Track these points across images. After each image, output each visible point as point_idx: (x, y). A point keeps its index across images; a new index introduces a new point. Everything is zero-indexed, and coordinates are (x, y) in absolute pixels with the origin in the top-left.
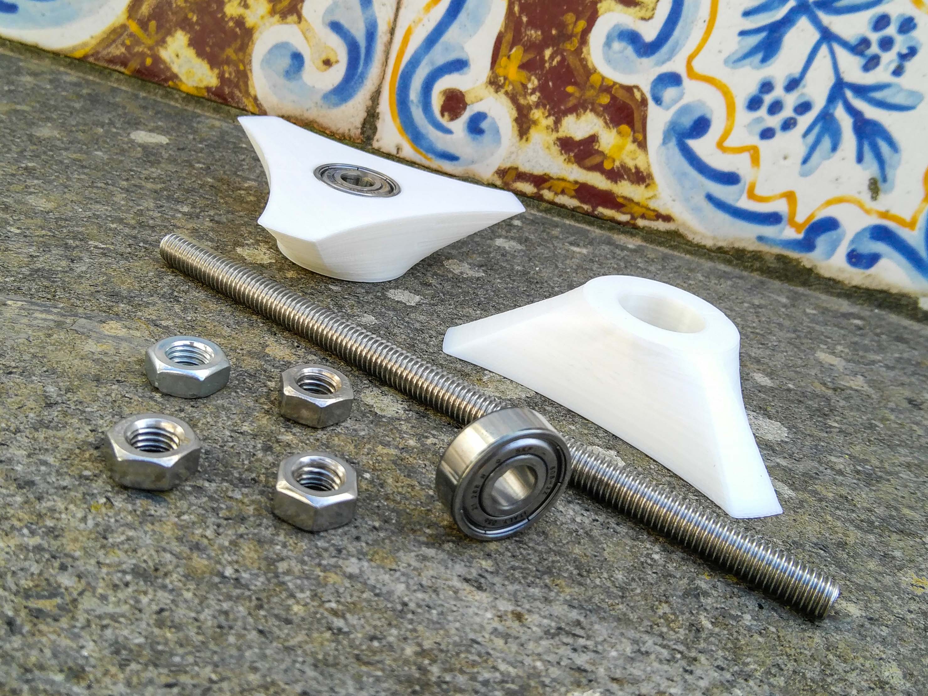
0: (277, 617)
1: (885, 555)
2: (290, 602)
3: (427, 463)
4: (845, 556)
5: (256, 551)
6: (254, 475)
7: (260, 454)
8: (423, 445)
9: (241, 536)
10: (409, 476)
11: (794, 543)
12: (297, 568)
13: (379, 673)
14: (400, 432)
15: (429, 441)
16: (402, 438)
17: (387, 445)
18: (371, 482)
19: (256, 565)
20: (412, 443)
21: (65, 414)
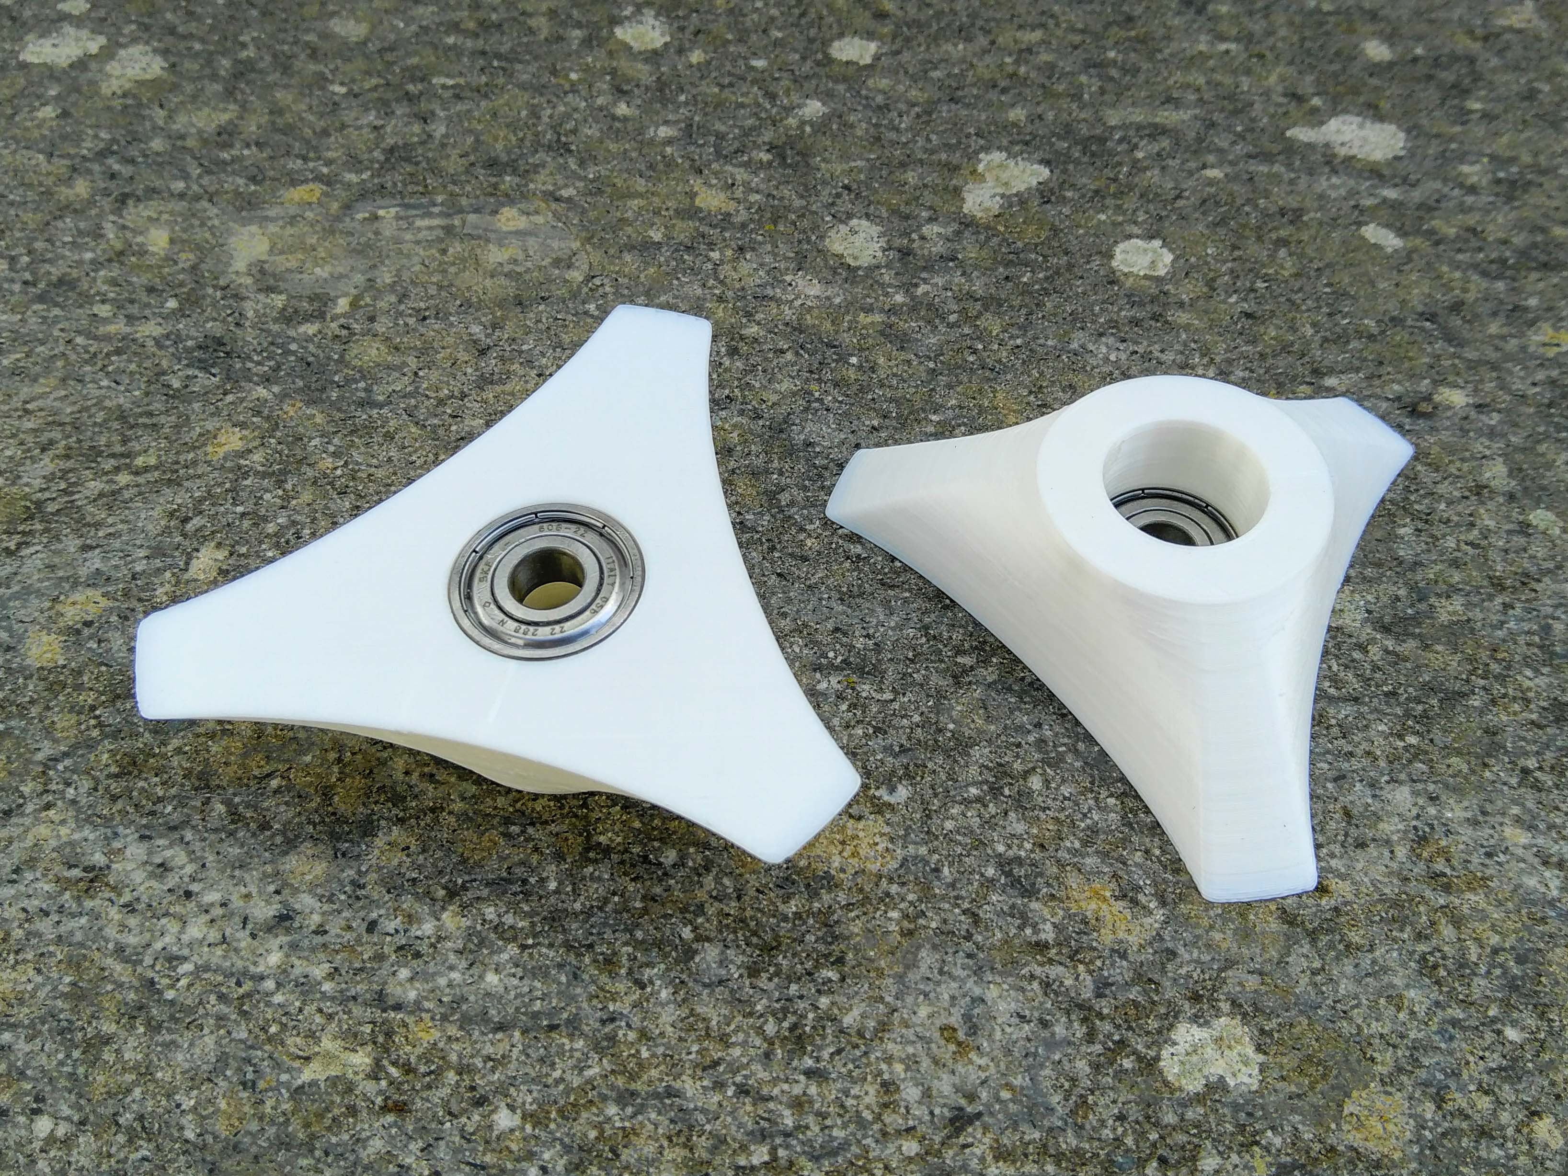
1: (1516, 308)
2: (802, 536)
4: (1459, 322)
8: (913, 298)
11: (1392, 319)
13: (907, 594)
17: (869, 310)
18: (860, 367)
20: (899, 298)
21: (502, 359)
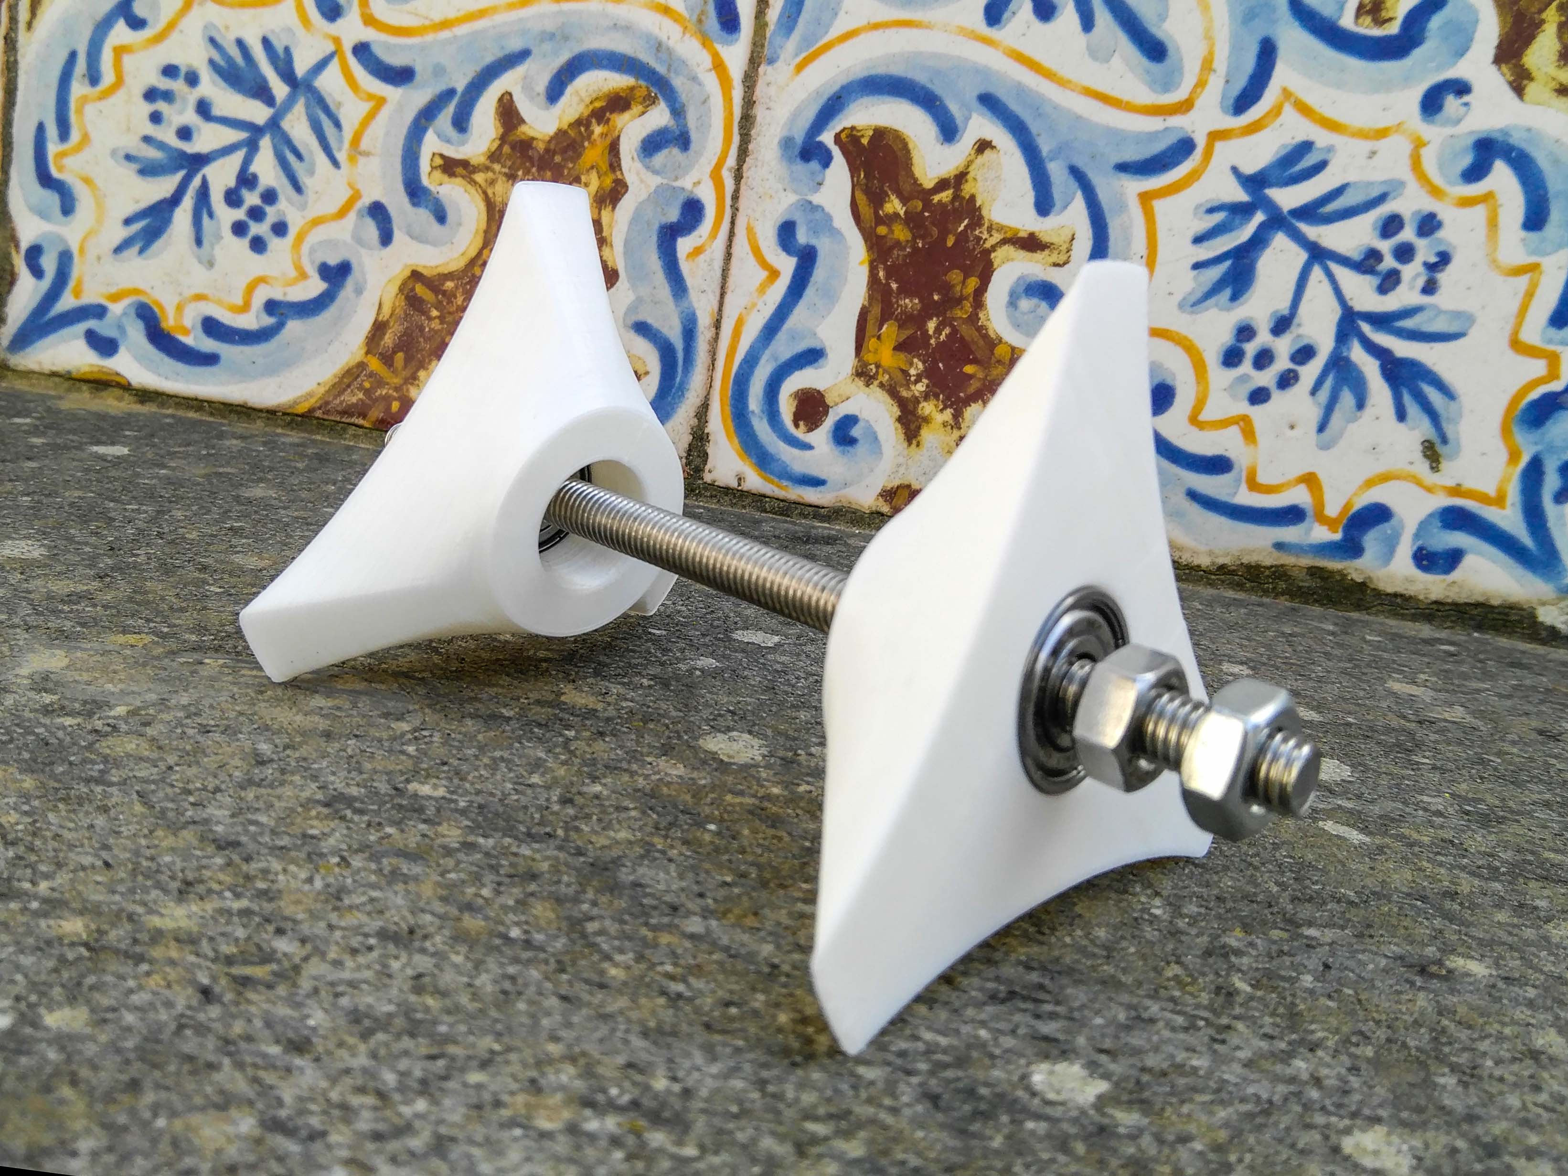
0: (587, 982)
2: (606, 965)
3: (799, 811)
5: (553, 910)
6: (548, 830)
7: (556, 807)
8: (792, 792)
9: (532, 894)
10: (773, 826)
12: (613, 928)
13: (740, 1043)
14: (758, 780)
15: (803, 788)
16: (762, 786)
17: (739, 793)
18: (718, 834)
19: (555, 925)
20: (776, 790)
